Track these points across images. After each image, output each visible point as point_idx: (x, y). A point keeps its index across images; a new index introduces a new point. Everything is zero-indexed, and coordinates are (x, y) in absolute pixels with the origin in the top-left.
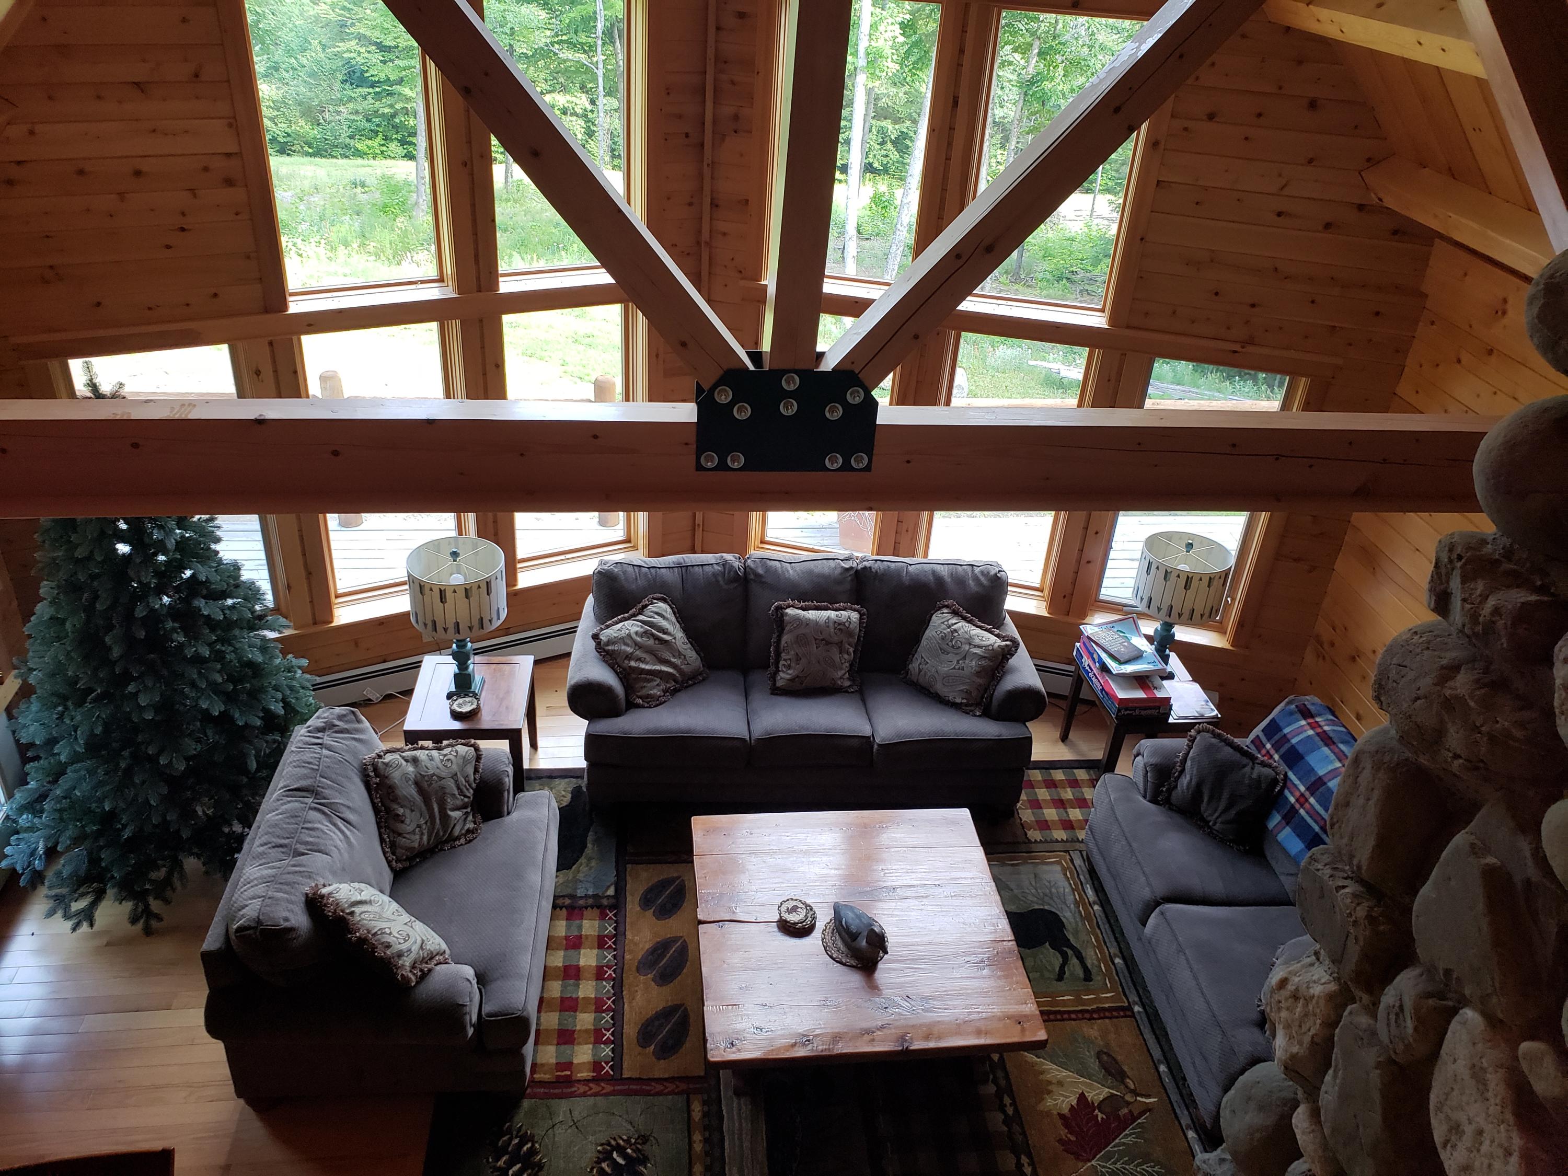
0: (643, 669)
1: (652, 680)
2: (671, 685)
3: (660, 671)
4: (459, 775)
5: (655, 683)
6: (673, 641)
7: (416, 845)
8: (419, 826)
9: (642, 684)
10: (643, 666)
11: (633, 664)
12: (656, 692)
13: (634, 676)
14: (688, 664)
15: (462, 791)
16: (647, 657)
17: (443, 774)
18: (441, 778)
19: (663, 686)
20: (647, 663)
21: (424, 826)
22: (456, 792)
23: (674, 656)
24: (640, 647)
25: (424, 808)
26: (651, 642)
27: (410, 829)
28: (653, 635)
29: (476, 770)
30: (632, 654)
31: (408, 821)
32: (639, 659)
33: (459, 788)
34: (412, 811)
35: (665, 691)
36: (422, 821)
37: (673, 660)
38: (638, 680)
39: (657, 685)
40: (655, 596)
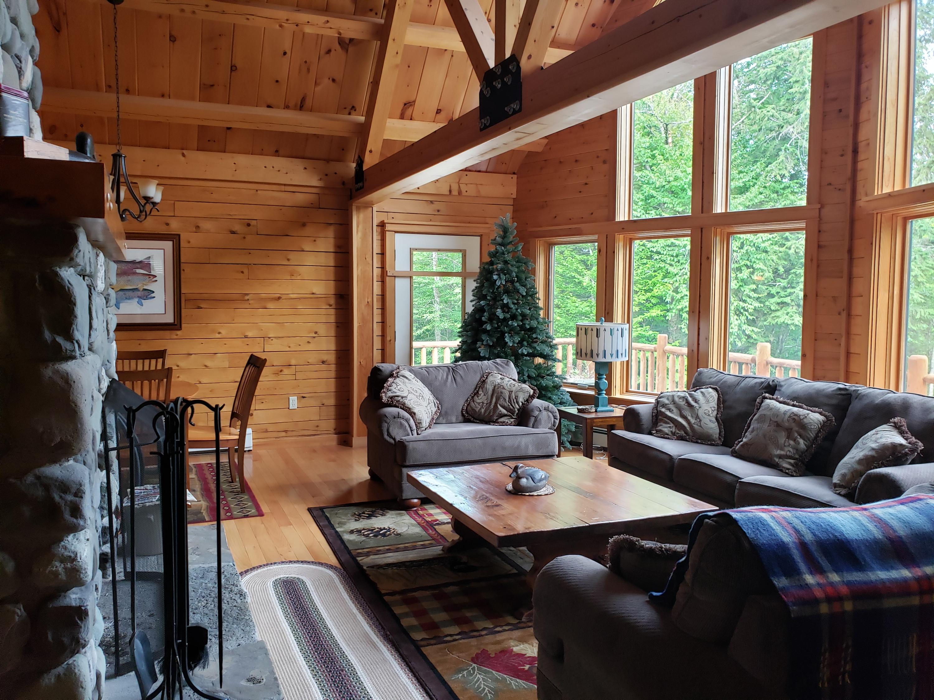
0: (666, 415)
1: (668, 423)
2: (682, 433)
3: (676, 420)
4: (513, 393)
5: (669, 425)
6: (698, 408)
7: (477, 410)
8: (483, 403)
9: (661, 424)
10: (668, 413)
11: (663, 410)
12: (666, 430)
13: (660, 417)
14: (700, 426)
15: (511, 401)
16: (675, 410)
17: (506, 388)
18: (504, 388)
19: (674, 430)
20: (672, 413)
21: (485, 405)
22: (507, 400)
23: (692, 416)
24: (674, 403)
25: (490, 397)
26: (683, 403)
27: (478, 401)
28: (687, 400)
29: (527, 400)
30: (666, 404)
31: (479, 398)
32: (669, 410)
33: (509, 398)
34: (485, 395)
35: (674, 434)
36: (485, 402)
37: (689, 418)
38: (661, 420)
39: (670, 427)
40: (712, 386)
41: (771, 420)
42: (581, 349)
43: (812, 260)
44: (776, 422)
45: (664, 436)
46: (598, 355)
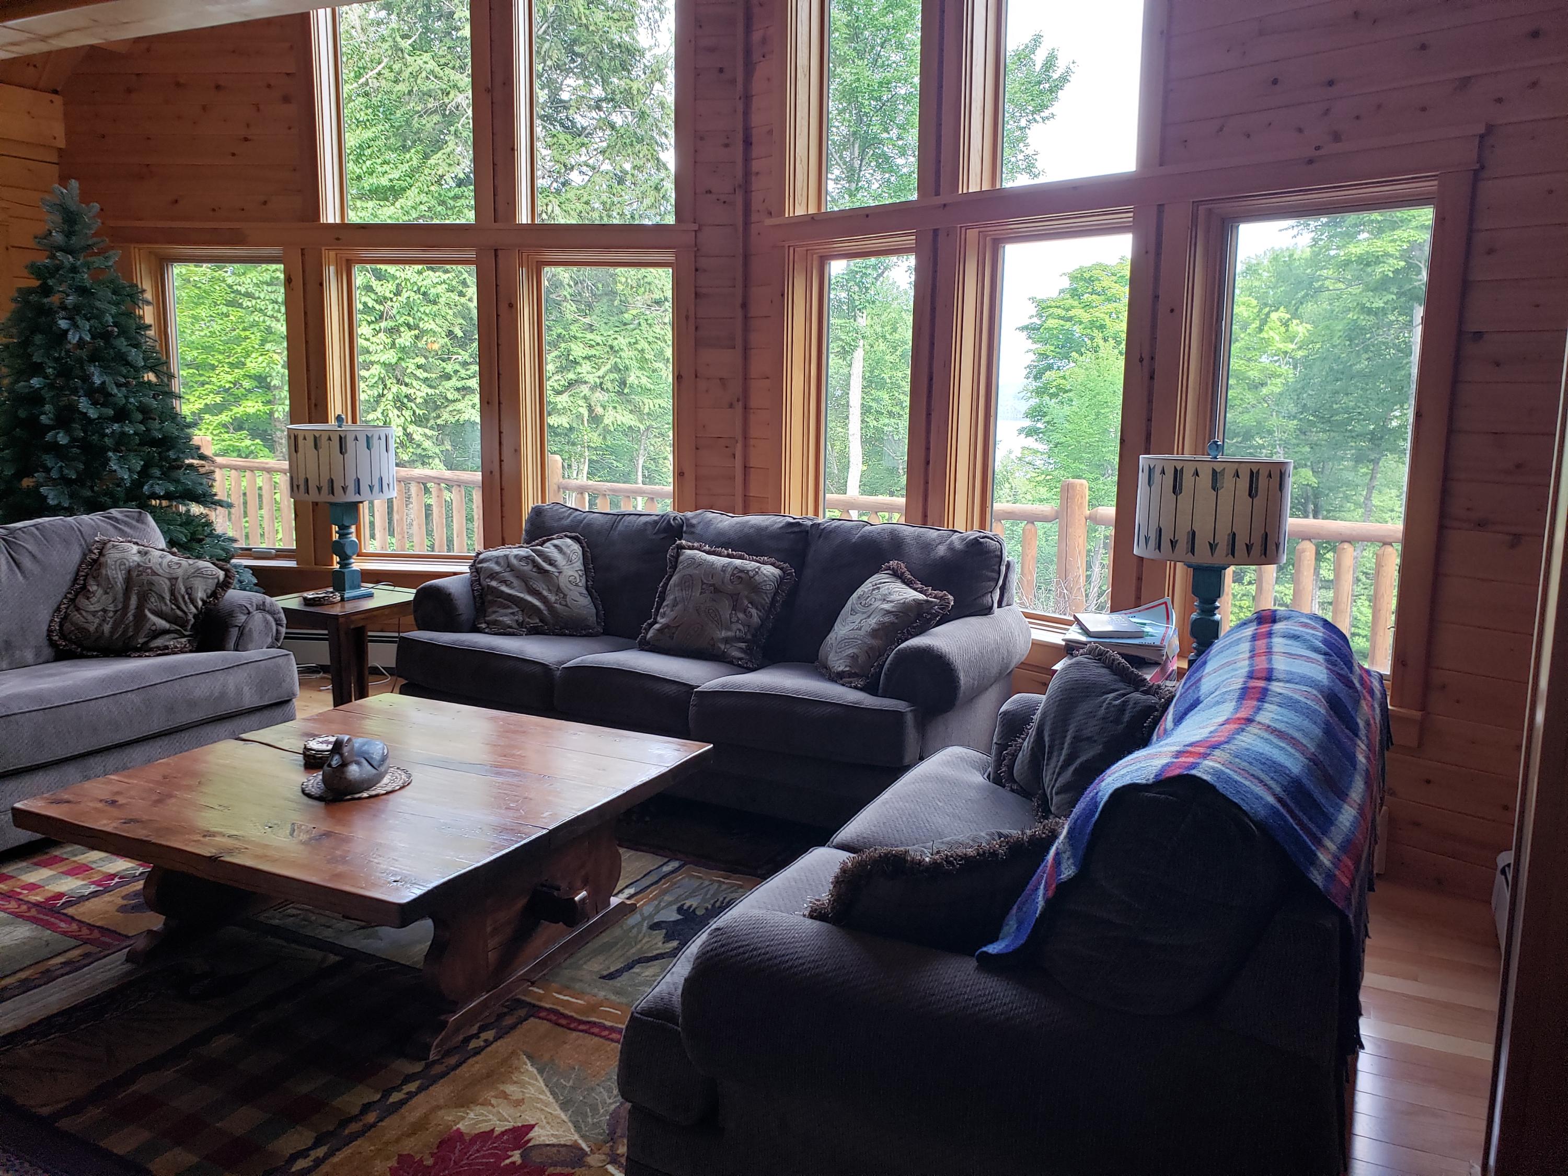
0: (502, 592)
1: (509, 607)
2: (535, 621)
3: (522, 599)
4: (180, 580)
5: (510, 611)
6: (557, 574)
7: (92, 629)
8: (105, 611)
9: (495, 609)
10: (504, 589)
11: (494, 584)
12: (507, 620)
13: (490, 598)
14: (566, 605)
15: (176, 599)
16: (516, 582)
17: (160, 572)
18: (154, 573)
19: (520, 617)
20: (512, 588)
21: (111, 614)
22: (167, 596)
23: (549, 590)
24: (512, 570)
25: (120, 596)
26: (528, 568)
27: (92, 608)
28: (534, 561)
29: (214, 594)
30: (497, 573)
31: (94, 600)
32: (504, 582)
33: (172, 593)
34: (106, 593)
35: (521, 625)
36: (111, 608)
37: (545, 593)
38: (493, 603)
39: (513, 614)
40: (569, 534)
41: (703, 583)
42: (307, 480)
43: (687, 318)
44: (713, 585)
45: (505, 632)
46: (344, 489)
